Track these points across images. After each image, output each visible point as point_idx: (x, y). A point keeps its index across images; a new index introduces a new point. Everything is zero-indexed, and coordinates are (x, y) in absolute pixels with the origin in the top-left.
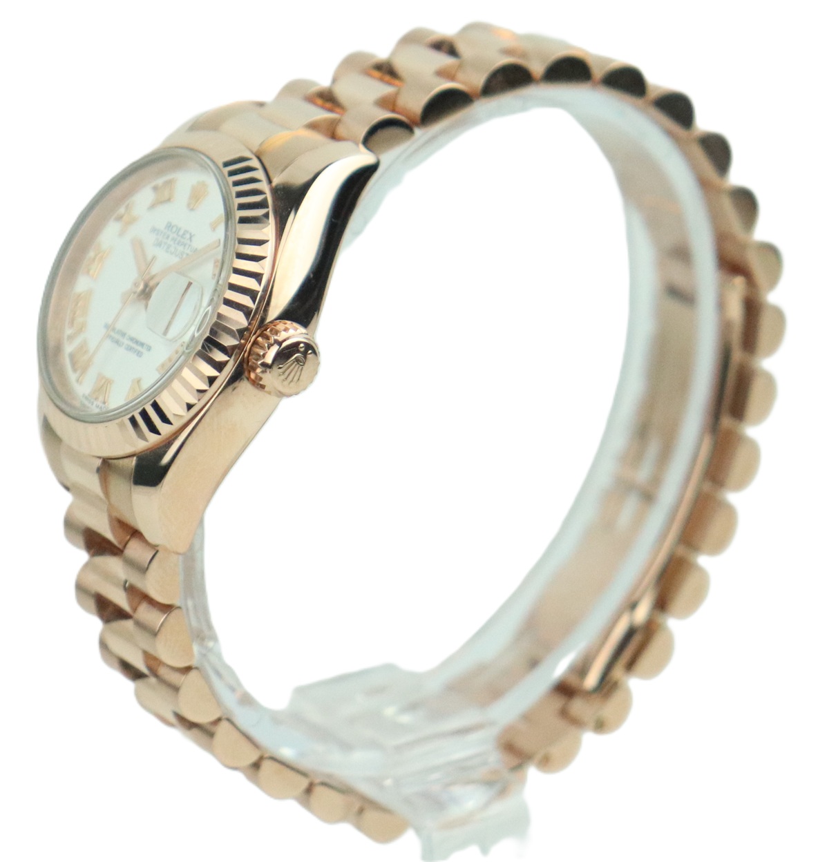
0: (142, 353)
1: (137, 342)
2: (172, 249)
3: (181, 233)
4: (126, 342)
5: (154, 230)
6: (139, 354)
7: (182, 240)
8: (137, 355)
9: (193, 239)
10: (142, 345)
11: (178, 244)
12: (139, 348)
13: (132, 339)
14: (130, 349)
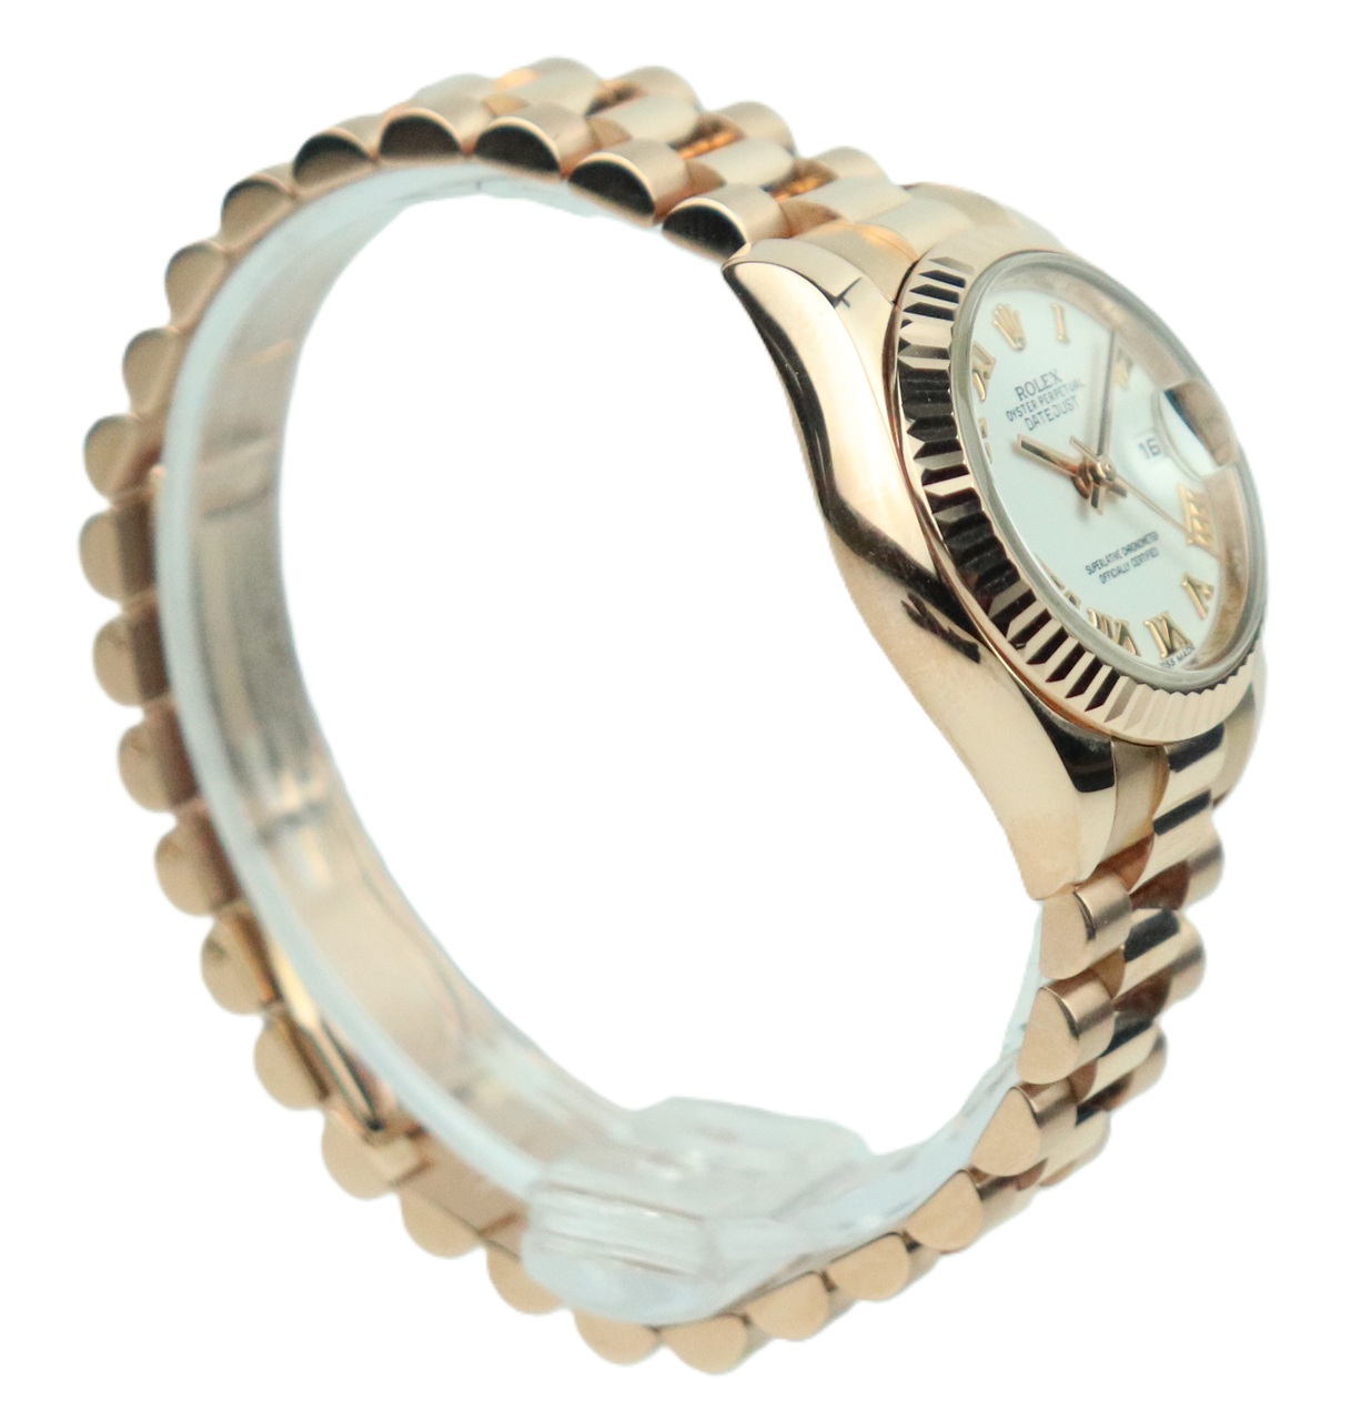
0: (1154, 548)
1: (1137, 545)
2: (1052, 411)
3: (1041, 385)
4: (1127, 559)
5: (1011, 415)
6: (1153, 554)
7: (1051, 390)
8: (1154, 556)
9: (1058, 376)
10: (1144, 541)
11: (1052, 398)
12: (1146, 548)
13: (1129, 549)
14: (1138, 561)
